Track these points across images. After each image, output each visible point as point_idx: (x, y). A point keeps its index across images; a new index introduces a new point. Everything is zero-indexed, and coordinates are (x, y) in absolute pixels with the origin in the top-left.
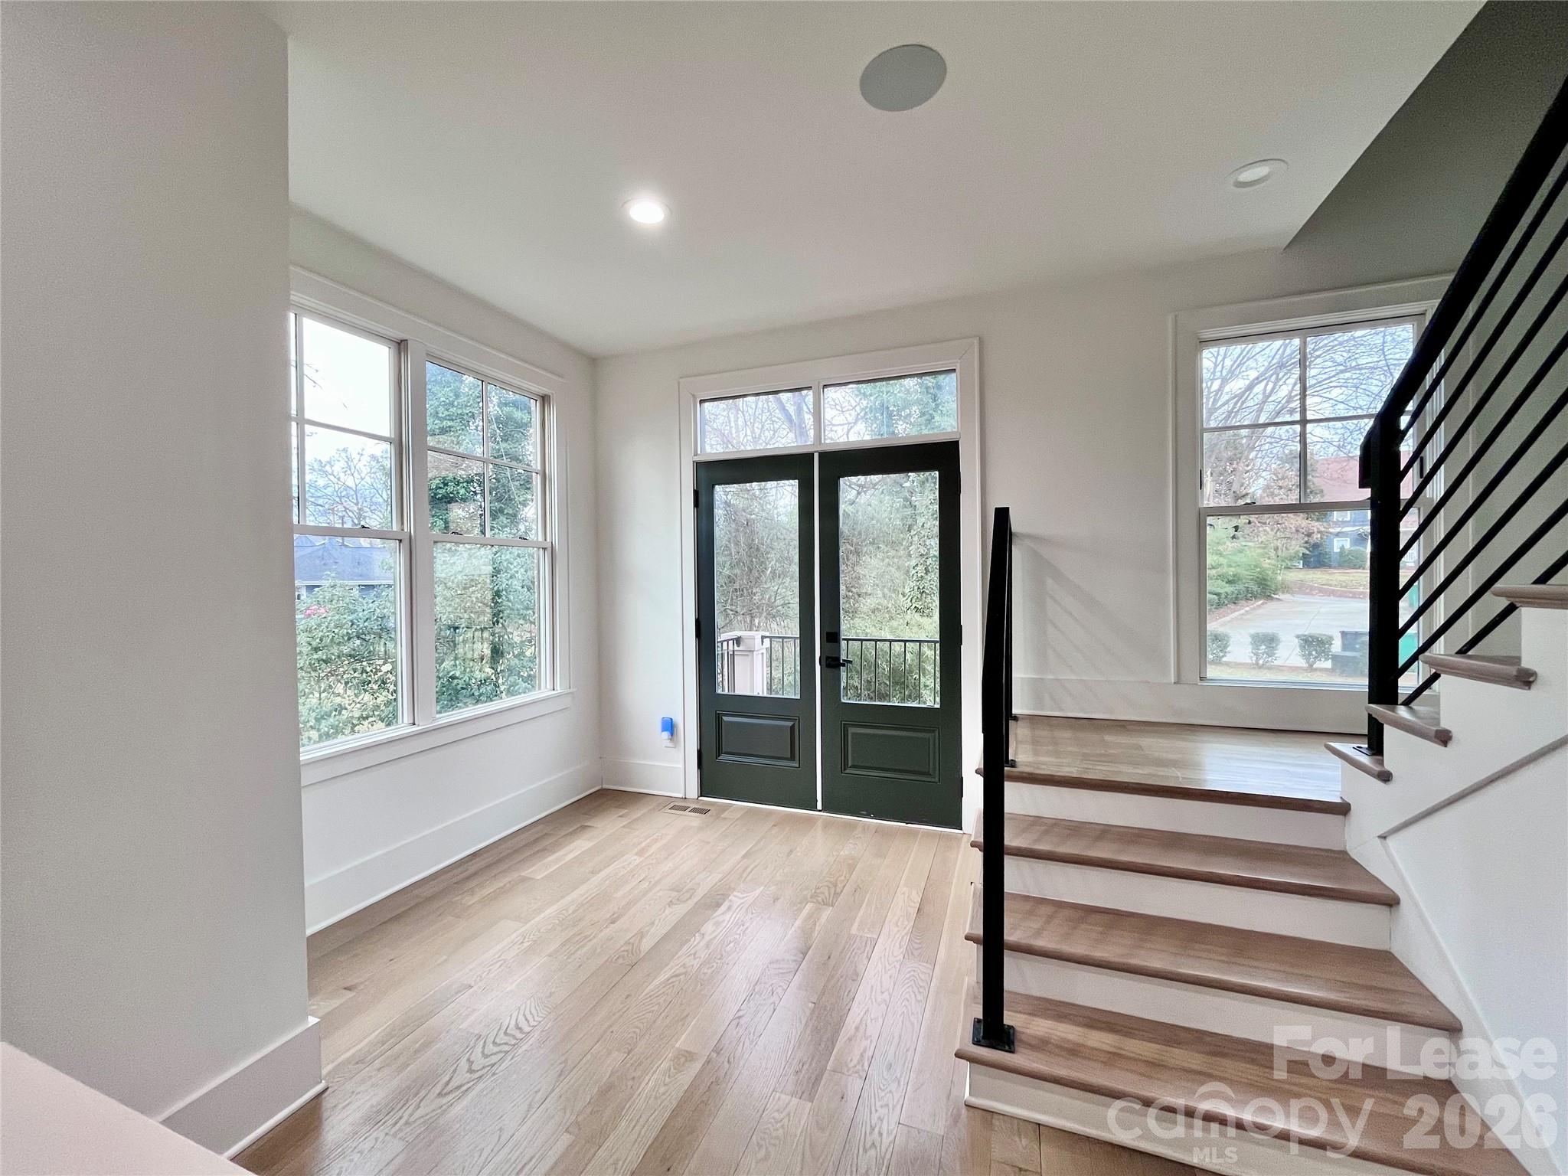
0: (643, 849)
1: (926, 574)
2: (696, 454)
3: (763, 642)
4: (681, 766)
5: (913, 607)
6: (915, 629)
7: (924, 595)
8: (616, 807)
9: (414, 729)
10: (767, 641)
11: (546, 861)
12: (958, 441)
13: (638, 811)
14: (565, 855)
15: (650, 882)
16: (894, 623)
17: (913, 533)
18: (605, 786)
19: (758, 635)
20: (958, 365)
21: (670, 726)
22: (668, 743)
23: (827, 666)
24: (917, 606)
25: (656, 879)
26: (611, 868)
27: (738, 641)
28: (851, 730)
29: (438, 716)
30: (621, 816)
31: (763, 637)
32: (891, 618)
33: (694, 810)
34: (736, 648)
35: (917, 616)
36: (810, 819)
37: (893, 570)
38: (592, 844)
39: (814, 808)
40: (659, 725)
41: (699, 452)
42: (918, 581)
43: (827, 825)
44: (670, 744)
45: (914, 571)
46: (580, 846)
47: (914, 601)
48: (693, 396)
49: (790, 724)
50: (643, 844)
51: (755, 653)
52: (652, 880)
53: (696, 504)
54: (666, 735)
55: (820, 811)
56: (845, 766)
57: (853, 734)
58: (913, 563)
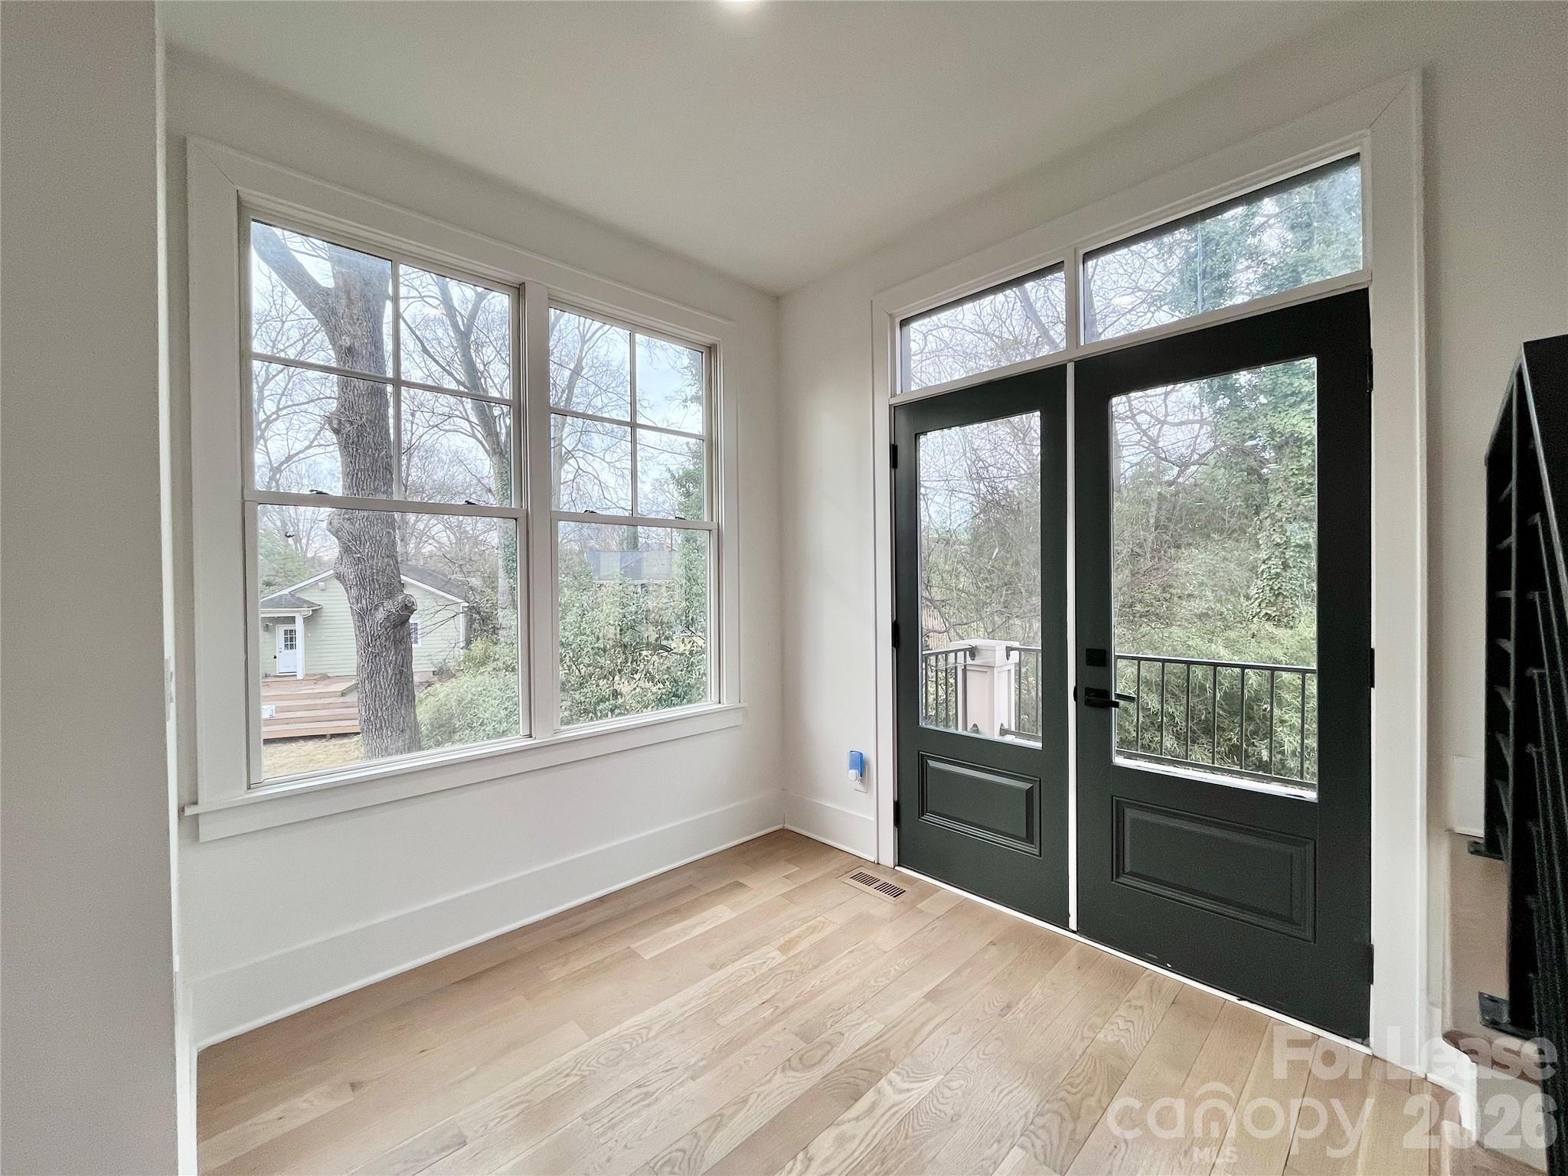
0: (790, 941)
1: (1284, 569)
2: (893, 395)
3: (1008, 656)
4: (873, 819)
5: (1262, 614)
6: (1265, 643)
7: (1281, 598)
8: (786, 860)
9: (530, 742)
10: (1014, 655)
11: (669, 930)
12: (1365, 291)
13: (811, 873)
14: (694, 927)
15: (777, 1007)
16: (1232, 635)
17: (1262, 515)
18: (788, 826)
19: (1000, 646)
20: (1367, 142)
21: (860, 764)
22: (858, 785)
23: (1086, 704)
24: (1269, 612)
25: (789, 1003)
26: (738, 965)
27: (973, 652)
28: (1130, 814)
29: (563, 728)
30: (787, 877)
31: (1009, 649)
32: (1227, 628)
33: (885, 888)
34: (969, 661)
35: (1269, 627)
36: (1054, 942)
37: (1232, 566)
38: (734, 915)
39: (1065, 925)
40: (846, 760)
41: (898, 392)
42: (1271, 579)
43: (1086, 962)
44: (860, 787)
45: (1264, 567)
46: (721, 913)
47: (1263, 605)
48: (891, 315)
49: (1027, 786)
50: (796, 932)
51: (996, 671)
52: (780, 1004)
53: (894, 463)
54: (853, 773)
55: (1073, 932)
56: (1118, 870)
57: (1134, 821)
58: (1263, 555)
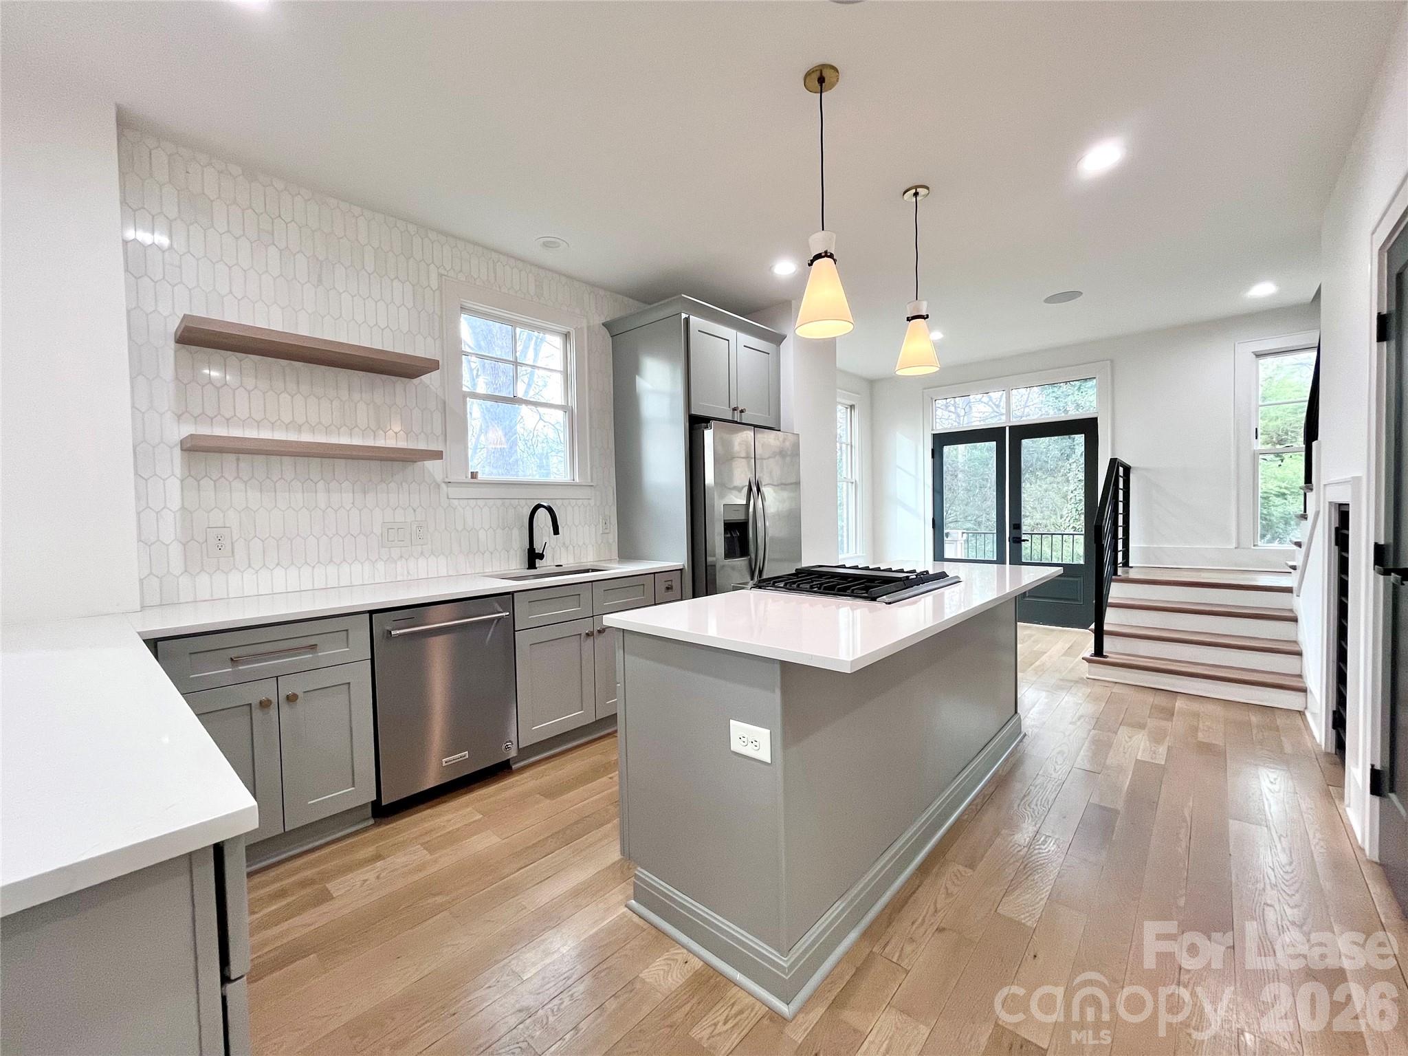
12: (1097, 417)
20: (1097, 376)
23: (1013, 542)
41: (935, 429)
48: (932, 398)
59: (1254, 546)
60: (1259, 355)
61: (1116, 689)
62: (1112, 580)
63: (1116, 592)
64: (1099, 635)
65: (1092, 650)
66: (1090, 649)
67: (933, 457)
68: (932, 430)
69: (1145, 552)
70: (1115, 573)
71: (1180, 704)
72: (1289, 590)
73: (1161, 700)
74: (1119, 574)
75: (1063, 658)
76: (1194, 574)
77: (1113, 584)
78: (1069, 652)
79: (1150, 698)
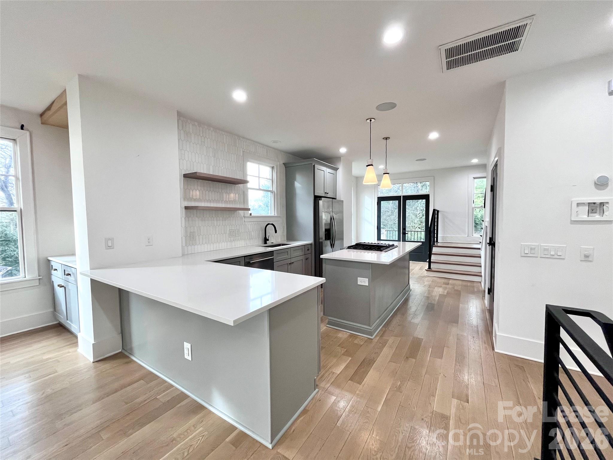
12: (429, 194)
59: (472, 236)
60: (474, 178)
61: (434, 278)
62: (433, 247)
63: (435, 250)
64: (430, 263)
65: (428, 267)
66: (427, 267)
67: (377, 205)
68: (378, 196)
69: (443, 238)
70: (434, 244)
71: (451, 281)
72: (479, 249)
73: (446, 281)
74: (435, 244)
75: (420, 271)
76: (456, 244)
77: (434, 248)
78: (421, 269)
79: (443, 280)
